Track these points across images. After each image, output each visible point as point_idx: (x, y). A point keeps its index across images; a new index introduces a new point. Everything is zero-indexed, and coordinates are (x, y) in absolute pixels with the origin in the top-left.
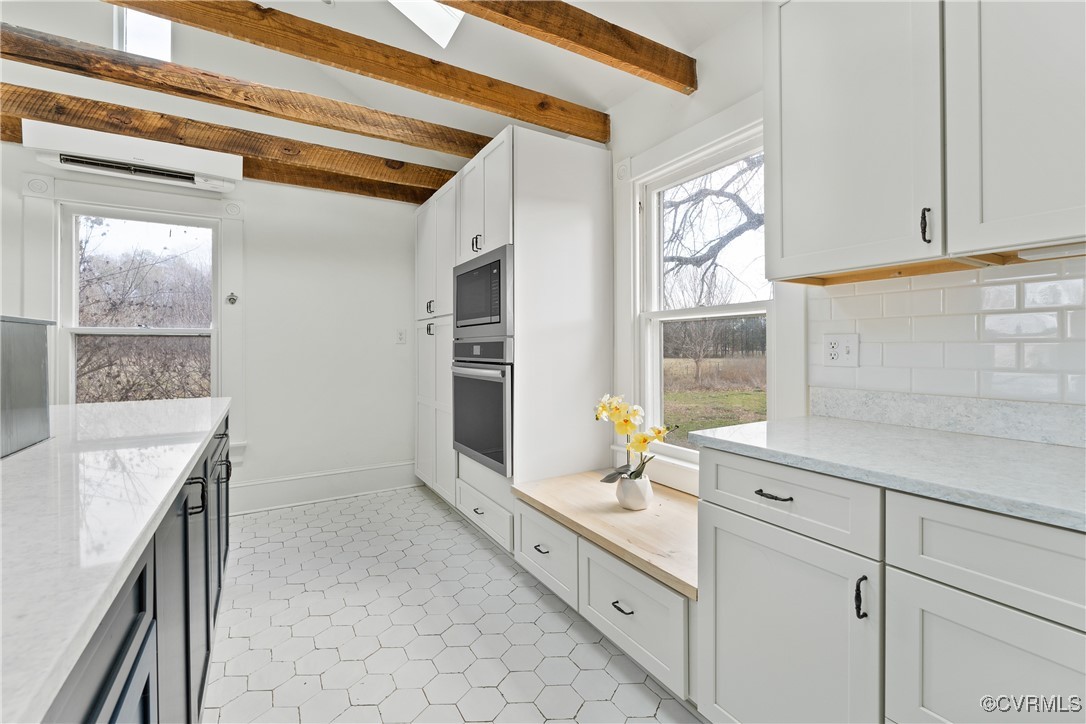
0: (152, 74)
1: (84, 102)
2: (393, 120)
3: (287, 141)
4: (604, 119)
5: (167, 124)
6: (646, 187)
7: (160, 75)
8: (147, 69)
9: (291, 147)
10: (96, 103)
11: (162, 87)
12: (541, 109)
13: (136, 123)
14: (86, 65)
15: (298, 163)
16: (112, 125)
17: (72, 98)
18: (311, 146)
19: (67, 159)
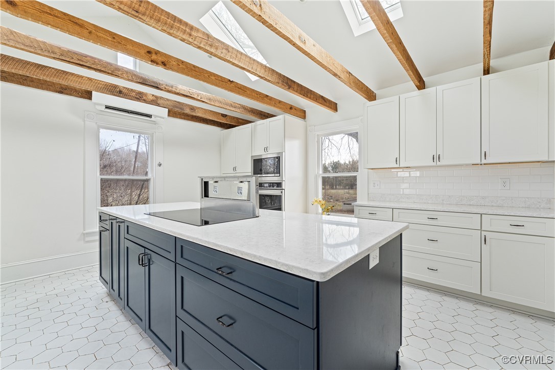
1: (128, 89)
2: (239, 106)
3: (191, 106)
4: (304, 112)
5: (154, 98)
6: (318, 135)
7: (178, 90)
9: (193, 108)
10: (132, 90)
11: (178, 94)
12: (291, 109)
13: (144, 98)
14: (159, 86)
15: (194, 114)
16: (137, 98)
17: (124, 88)
18: (199, 108)
19: (107, 107)
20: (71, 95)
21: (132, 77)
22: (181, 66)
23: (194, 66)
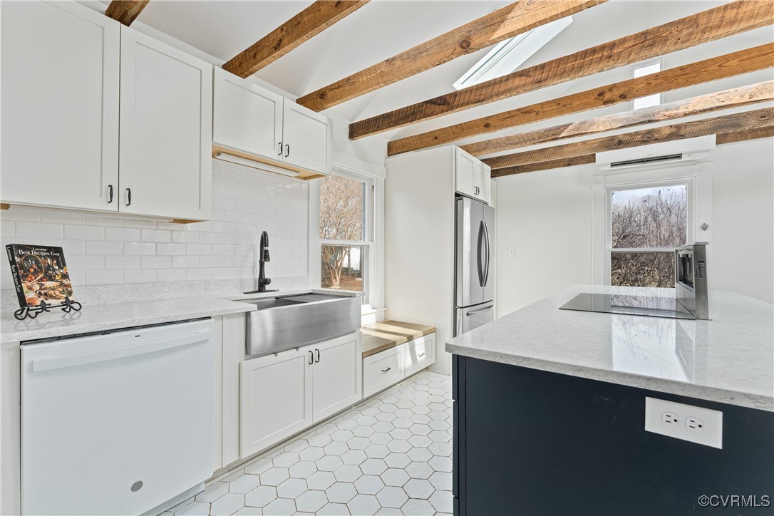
0: (687, 108)
1: (630, 134)
3: (762, 111)
5: (674, 130)
7: (692, 106)
8: (685, 106)
9: (767, 114)
10: (636, 133)
13: (656, 136)
14: (653, 118)
16: (644, 141)
17: (624, 135)
19: (613, 165)
20: (578, 164)
21: (610, 124)
22: (653, 84)
23: (682, 68)
